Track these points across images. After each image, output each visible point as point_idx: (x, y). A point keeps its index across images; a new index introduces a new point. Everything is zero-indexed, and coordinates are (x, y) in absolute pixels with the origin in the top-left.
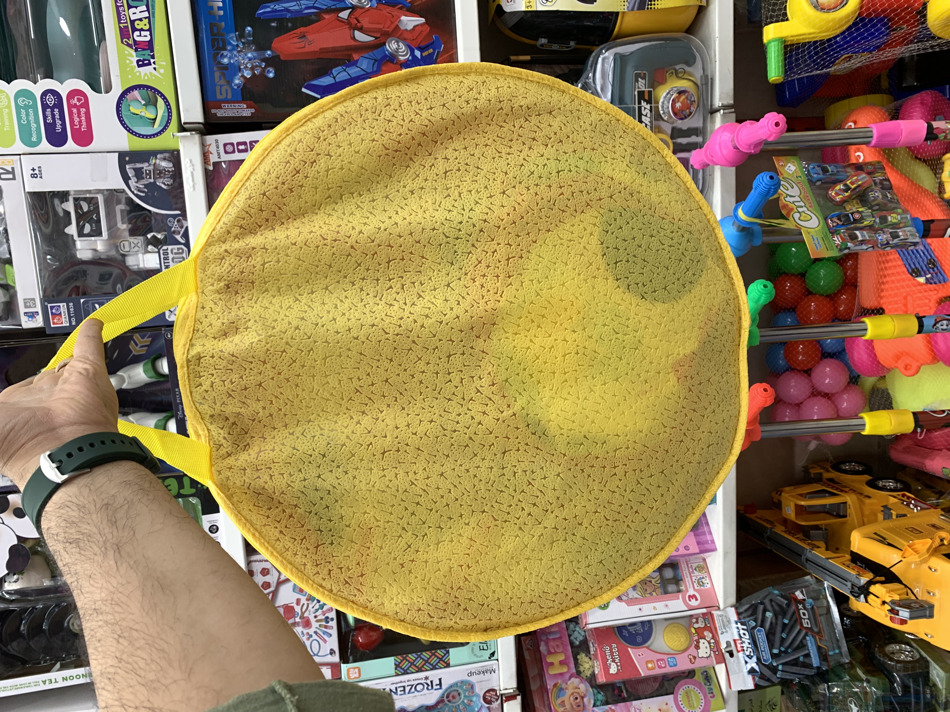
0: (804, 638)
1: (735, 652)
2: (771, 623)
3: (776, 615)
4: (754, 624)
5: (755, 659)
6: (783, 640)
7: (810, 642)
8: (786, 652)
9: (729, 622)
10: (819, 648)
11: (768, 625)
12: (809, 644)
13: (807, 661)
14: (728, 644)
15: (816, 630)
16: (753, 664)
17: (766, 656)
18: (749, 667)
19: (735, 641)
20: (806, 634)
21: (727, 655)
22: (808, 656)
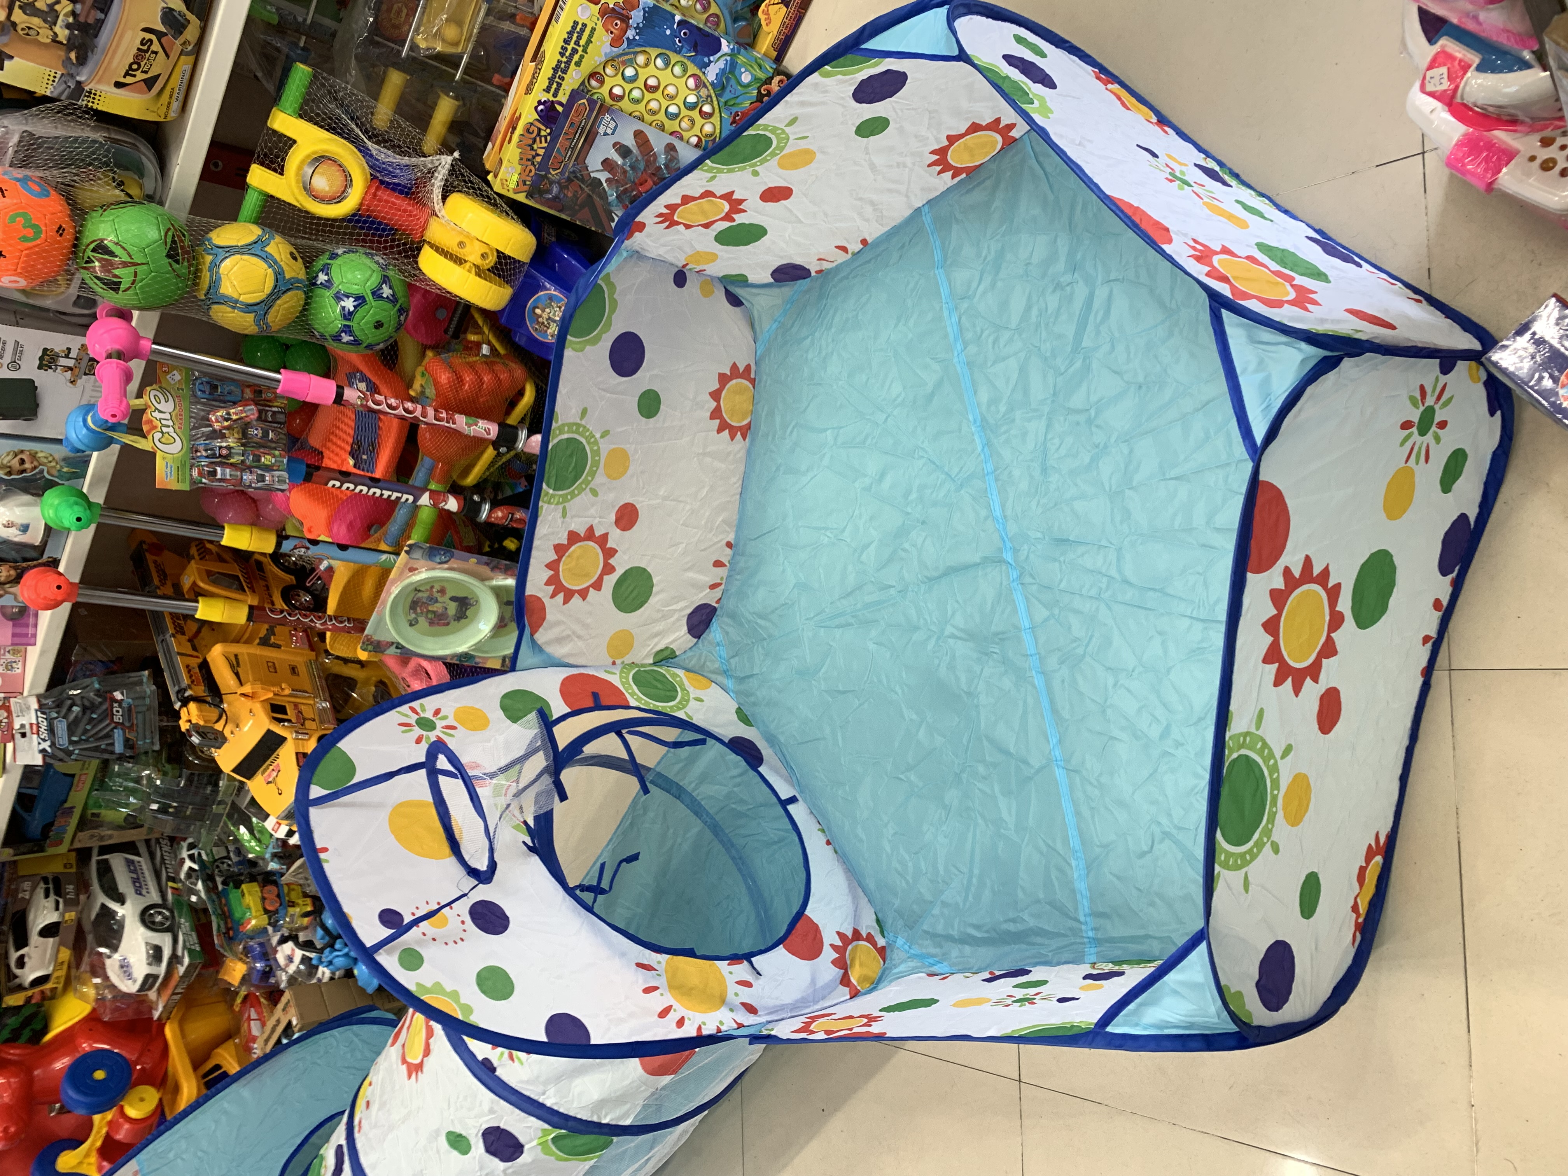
0: (112, 730)
1: (28, 734)
2: (76, 717)
3: (85, 709)
4: (55, 715)
5: (48, 743)
6: (86, 731)
7: (118, 735)
8: (87, 741)
9: (28, 708)
10: (127, 741)
11: (72, 717)
12: (116, 735)
13: (110, 748)
14: (23, 726)
15: (127, 724)
16: (46, 745)
17: (63, 740)
18: (41, 747)
19: (31, 725)
20: (115, 728)
21: (18, 736)
22: (113, 744)
